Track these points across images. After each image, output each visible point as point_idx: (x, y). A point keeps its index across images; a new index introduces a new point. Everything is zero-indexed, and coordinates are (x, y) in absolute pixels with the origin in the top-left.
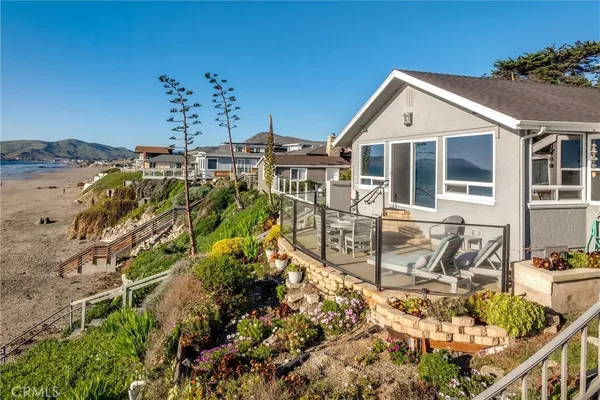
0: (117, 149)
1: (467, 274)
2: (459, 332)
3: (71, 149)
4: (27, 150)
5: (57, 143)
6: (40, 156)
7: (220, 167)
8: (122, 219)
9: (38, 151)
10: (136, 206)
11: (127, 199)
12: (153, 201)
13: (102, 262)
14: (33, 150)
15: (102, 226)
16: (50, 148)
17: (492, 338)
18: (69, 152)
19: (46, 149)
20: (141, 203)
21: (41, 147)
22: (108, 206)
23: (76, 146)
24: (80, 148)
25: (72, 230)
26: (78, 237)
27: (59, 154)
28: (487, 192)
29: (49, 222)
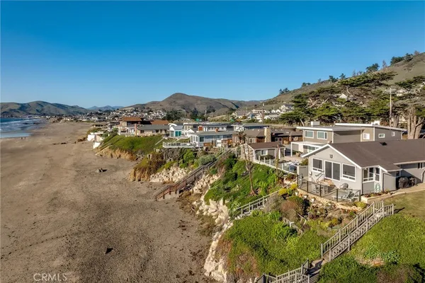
0: (72, 107)
1: (352, 198)
2: (354, 208)
3: (39, 108)
4: (6, 109)
5: (28, 104)
6: (17, 114)
7: (206, 141)
8: (159, 170)
9: (14, 110)
10: (165, 162)
11: (160, 160)
12: (175, 160)
13: (173, 193)
14: (11, 110)
15: (149, 174)
16: (23, 108)
17: (359, 209)
18: (37, 110)
19: (20, 109)
20: (168, 161)
21: (17, 107)
22: (150, 163)
23: (42, 106)
24: (45, 107)
25: (132, 176)
26: (137, 180)
27: (30, 112)
28: (354, 179)
29: (104, 171)
